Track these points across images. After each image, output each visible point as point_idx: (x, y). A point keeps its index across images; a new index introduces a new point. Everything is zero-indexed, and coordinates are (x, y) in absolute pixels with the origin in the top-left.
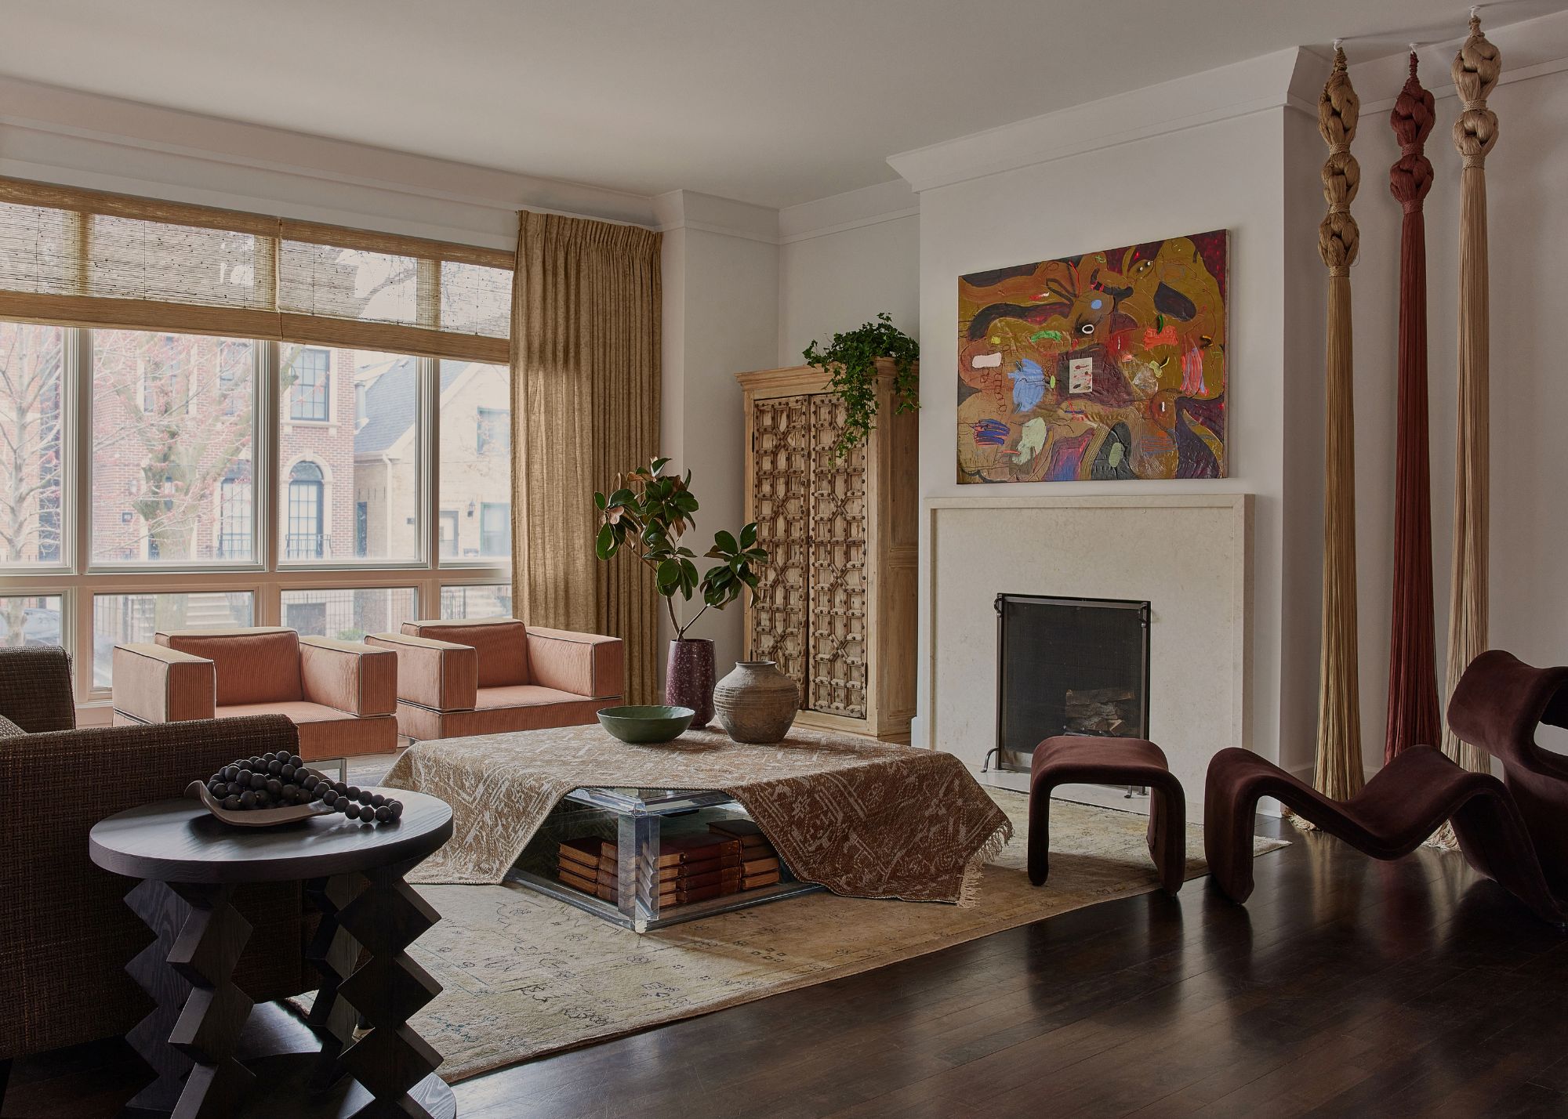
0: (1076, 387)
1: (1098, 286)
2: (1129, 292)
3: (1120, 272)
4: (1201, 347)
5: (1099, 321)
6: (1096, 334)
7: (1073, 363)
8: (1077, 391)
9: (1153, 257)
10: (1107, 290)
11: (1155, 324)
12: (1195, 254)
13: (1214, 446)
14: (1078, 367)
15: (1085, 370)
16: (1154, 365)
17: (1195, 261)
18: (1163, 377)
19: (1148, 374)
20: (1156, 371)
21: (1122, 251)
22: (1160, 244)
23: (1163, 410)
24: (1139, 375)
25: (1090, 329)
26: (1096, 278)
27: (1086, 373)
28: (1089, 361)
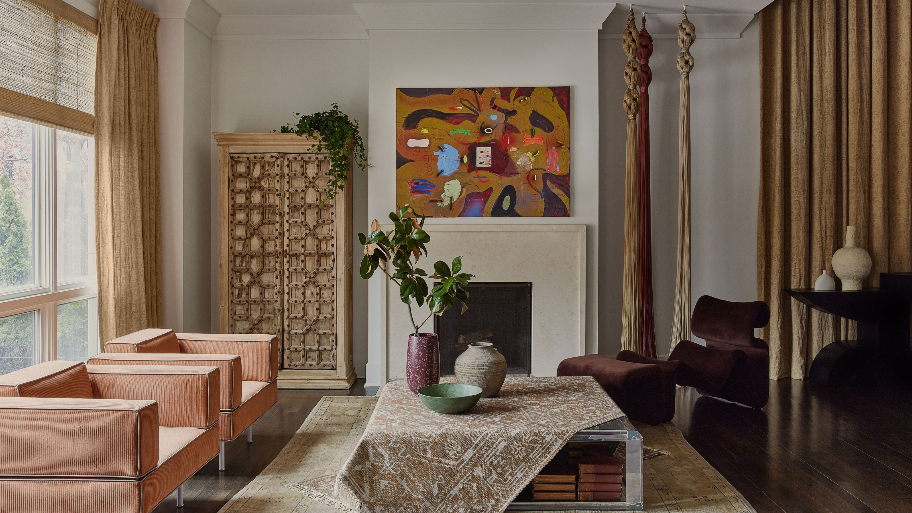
0: (481, 163)
1: (495, 107)
2: (514, 112)
3: (509, 101)
4: (557, 147)
5: (495, 127)
6: (494, 135)
7: (479, 150)
8: (481, 165)
9: (529, 95)
10: (500, 110)
11: (530, 132)
12: (553, 97)
13: (564, 199)
14: (482, 152)
15: (487, 154)
16: (530, 154)
17: (553, 101)
18: (535, 161)
19: (526, 159)
20: (531, 158)
21: (510, 89)
22: (533, 89)
23: (535, 179)
24: (521, 159)
25: (490, 131)
26: (493, 103)
27: (487, 156)
28: (489, 149)
